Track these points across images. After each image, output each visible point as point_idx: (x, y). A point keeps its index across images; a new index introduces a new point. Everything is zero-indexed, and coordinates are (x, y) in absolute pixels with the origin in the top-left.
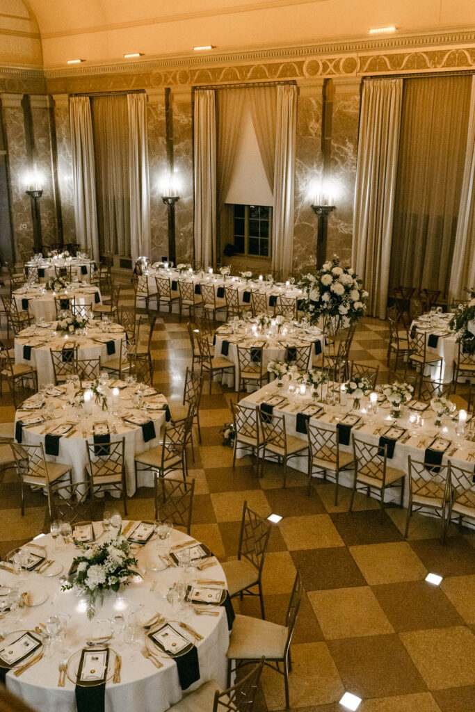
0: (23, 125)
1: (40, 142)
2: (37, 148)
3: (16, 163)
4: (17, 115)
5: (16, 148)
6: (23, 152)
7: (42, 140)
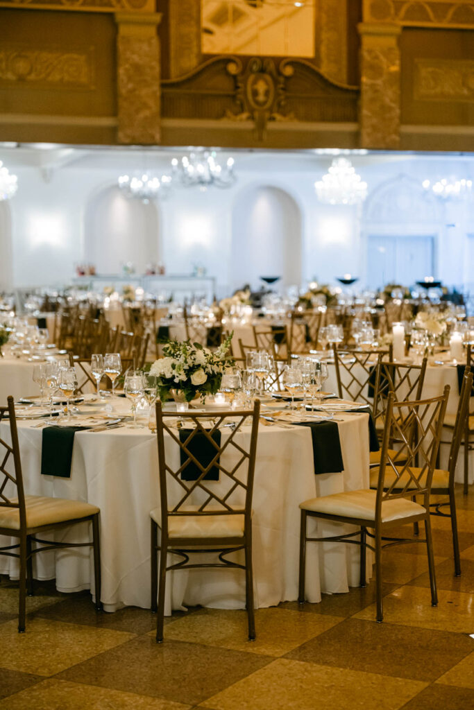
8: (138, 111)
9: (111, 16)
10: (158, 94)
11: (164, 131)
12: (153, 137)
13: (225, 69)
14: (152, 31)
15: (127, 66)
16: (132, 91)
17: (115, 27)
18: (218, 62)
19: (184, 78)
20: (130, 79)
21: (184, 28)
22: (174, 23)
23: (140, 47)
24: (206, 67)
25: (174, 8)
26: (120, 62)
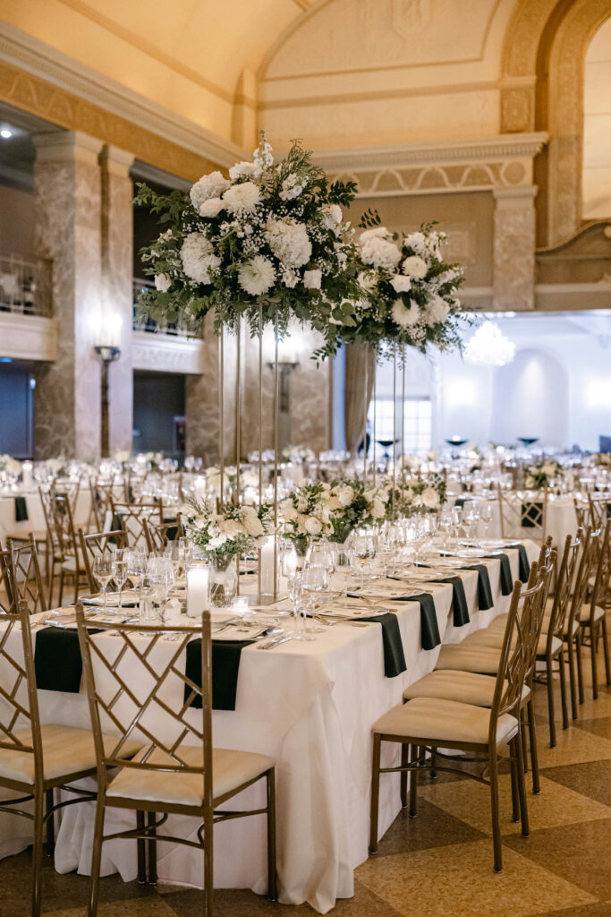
8: (511, 280)
9: (490, 192)
10: (533, 262)
11: (537, 297)
12: (526, 303)
13: (603, 234)
14: (530, 203)
15: (503, 239)
16: (507, 261)
17: (494, 201)
18: (595, 227)
19: (561, 244)
20: (505, 250)
21: (564, 198)
22: (552, 193)
23: (516, 219)
24: (584, 232)
25: (553, 179)
26: (497, 234)
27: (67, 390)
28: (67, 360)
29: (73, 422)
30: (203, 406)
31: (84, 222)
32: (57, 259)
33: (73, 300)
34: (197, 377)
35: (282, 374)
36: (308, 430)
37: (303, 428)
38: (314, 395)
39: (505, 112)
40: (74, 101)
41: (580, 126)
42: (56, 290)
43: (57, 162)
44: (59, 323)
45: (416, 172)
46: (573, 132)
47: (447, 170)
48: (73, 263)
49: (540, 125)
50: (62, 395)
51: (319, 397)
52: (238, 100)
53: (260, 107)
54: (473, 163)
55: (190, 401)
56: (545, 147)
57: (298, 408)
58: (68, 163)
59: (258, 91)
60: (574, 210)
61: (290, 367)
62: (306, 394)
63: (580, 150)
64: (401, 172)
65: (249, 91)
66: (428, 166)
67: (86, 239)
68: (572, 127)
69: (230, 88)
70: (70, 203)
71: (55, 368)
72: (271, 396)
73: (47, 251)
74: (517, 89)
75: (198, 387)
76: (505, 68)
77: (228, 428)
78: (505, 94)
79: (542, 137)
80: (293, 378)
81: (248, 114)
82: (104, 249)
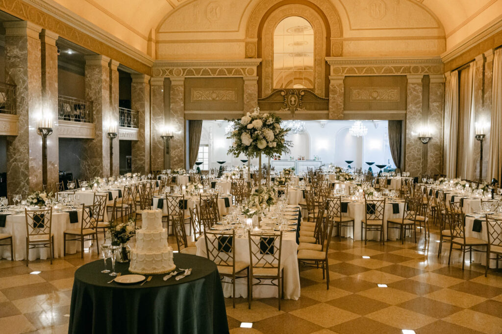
0: (420, 94)
1: (434, 105)
2: (431, 109)
3: (412, 119)
4: (417, 88)
5: (414, 109)
6: (419, 111)
7: (435, 104)
9: (242, 78)
10: (257, 103)
13: (280, 94)
14: (256, 82)
15: (247, 94)
17: (244, 81)
18: (278, 91)
19: (266, 97)
20: (247, 98)
21: (267, 81)
22: (263, 79)
23: (251, 88)
24: (274, 93)
25: (264, 74)
26: (245, 93)
27: (99, 149)
28: (99, 138)
29: (102, 161)
30: (138, 152)
31: (105, 88)
32: (95, 101)
33: (101, 116)
34: (136, 142)
35: (167, 140)
36: (177, 160)
37: (175, 160)
38: (179, 148)
39: (247, 50)
40: (102, 44)
41: (273, 57)
42: (94, 113)
43: (96, 66)
44: (96, 125)
45: (216, 70)
46: (270, 59)
47: (227, 69)
48: (102, 103)
49: (259, 56)
50: (97, 151)
51: (181, 149)
52: (150, 40)
53: (157, 42)
54: (236, 67)
55: (133, 150)
56: (261, 63)
57: (173, 153)
58: (100, 66)
59: (156, 37)
60: (271, 86)
61: (169, 138)
62: (176, 147)
63: (273, 64)
64: (211, 69)
65: (153, 37)
66: (220, 68)
67: (105, 94)
68: (270, 57)
69: (147, 36)
70: (100, 81)
71: (94, 141)
72: (163, 148)
73: (91, 98)
74: (251, 43)
75: (136, 145)
76: (247, 35)
77: (147, 160)
78: (247, 44)
79: (260, 60)
80: (171, 141)
81: (153, 45)
82: (111, 97)
